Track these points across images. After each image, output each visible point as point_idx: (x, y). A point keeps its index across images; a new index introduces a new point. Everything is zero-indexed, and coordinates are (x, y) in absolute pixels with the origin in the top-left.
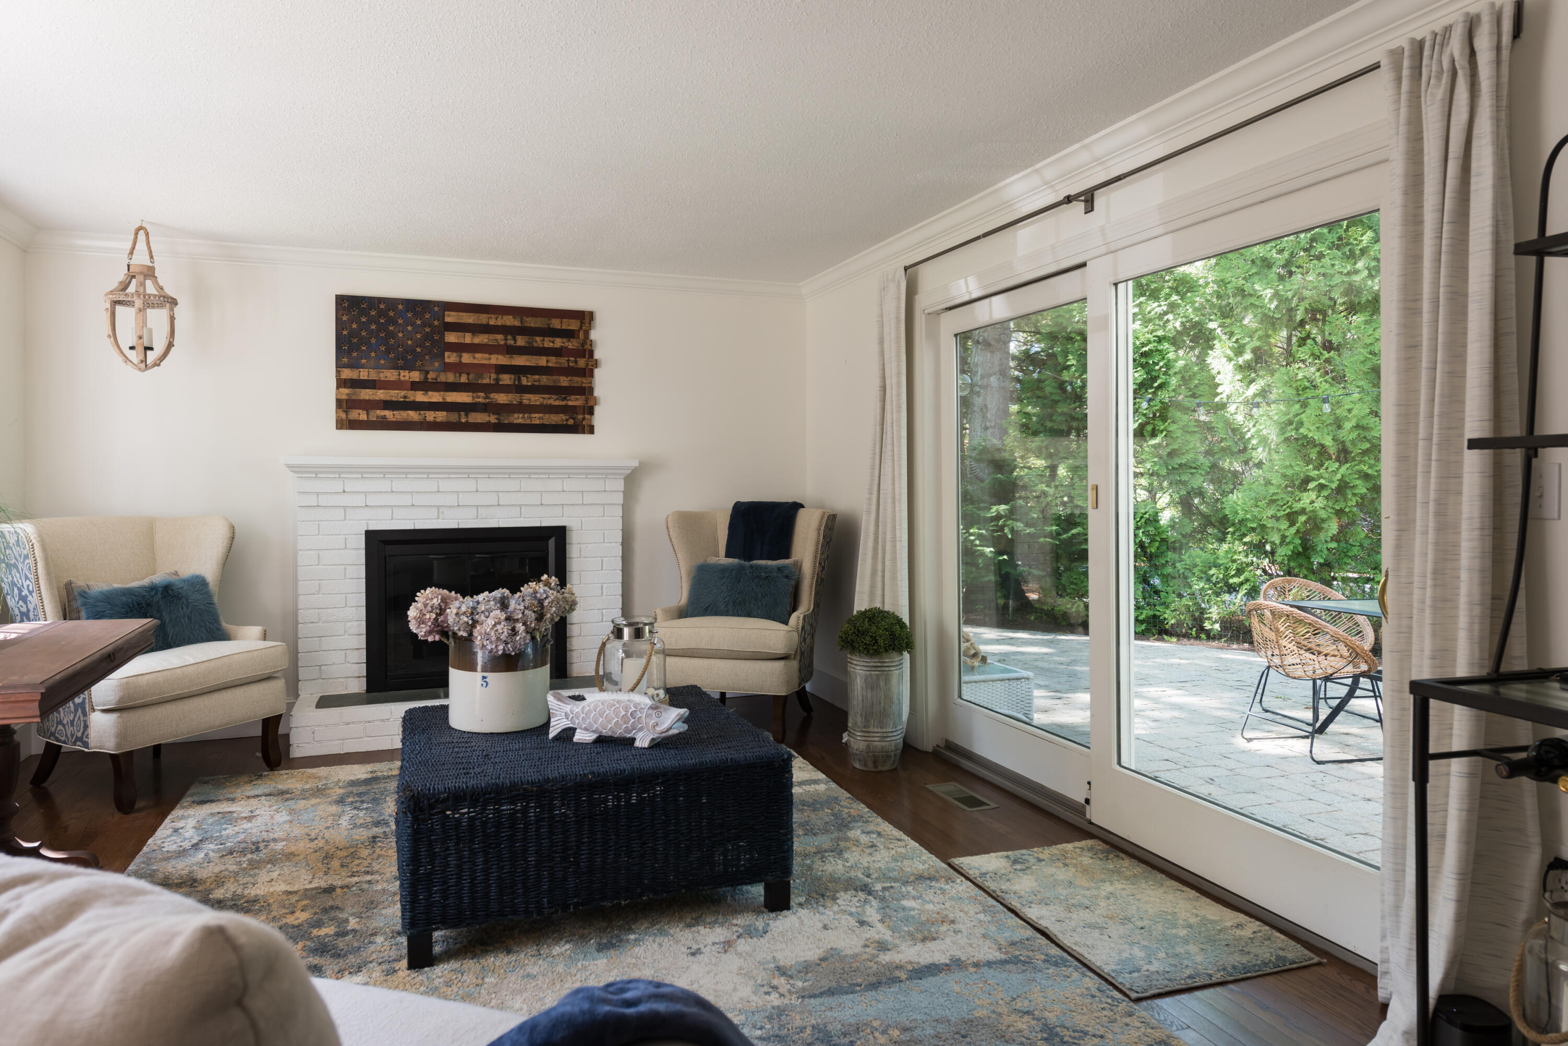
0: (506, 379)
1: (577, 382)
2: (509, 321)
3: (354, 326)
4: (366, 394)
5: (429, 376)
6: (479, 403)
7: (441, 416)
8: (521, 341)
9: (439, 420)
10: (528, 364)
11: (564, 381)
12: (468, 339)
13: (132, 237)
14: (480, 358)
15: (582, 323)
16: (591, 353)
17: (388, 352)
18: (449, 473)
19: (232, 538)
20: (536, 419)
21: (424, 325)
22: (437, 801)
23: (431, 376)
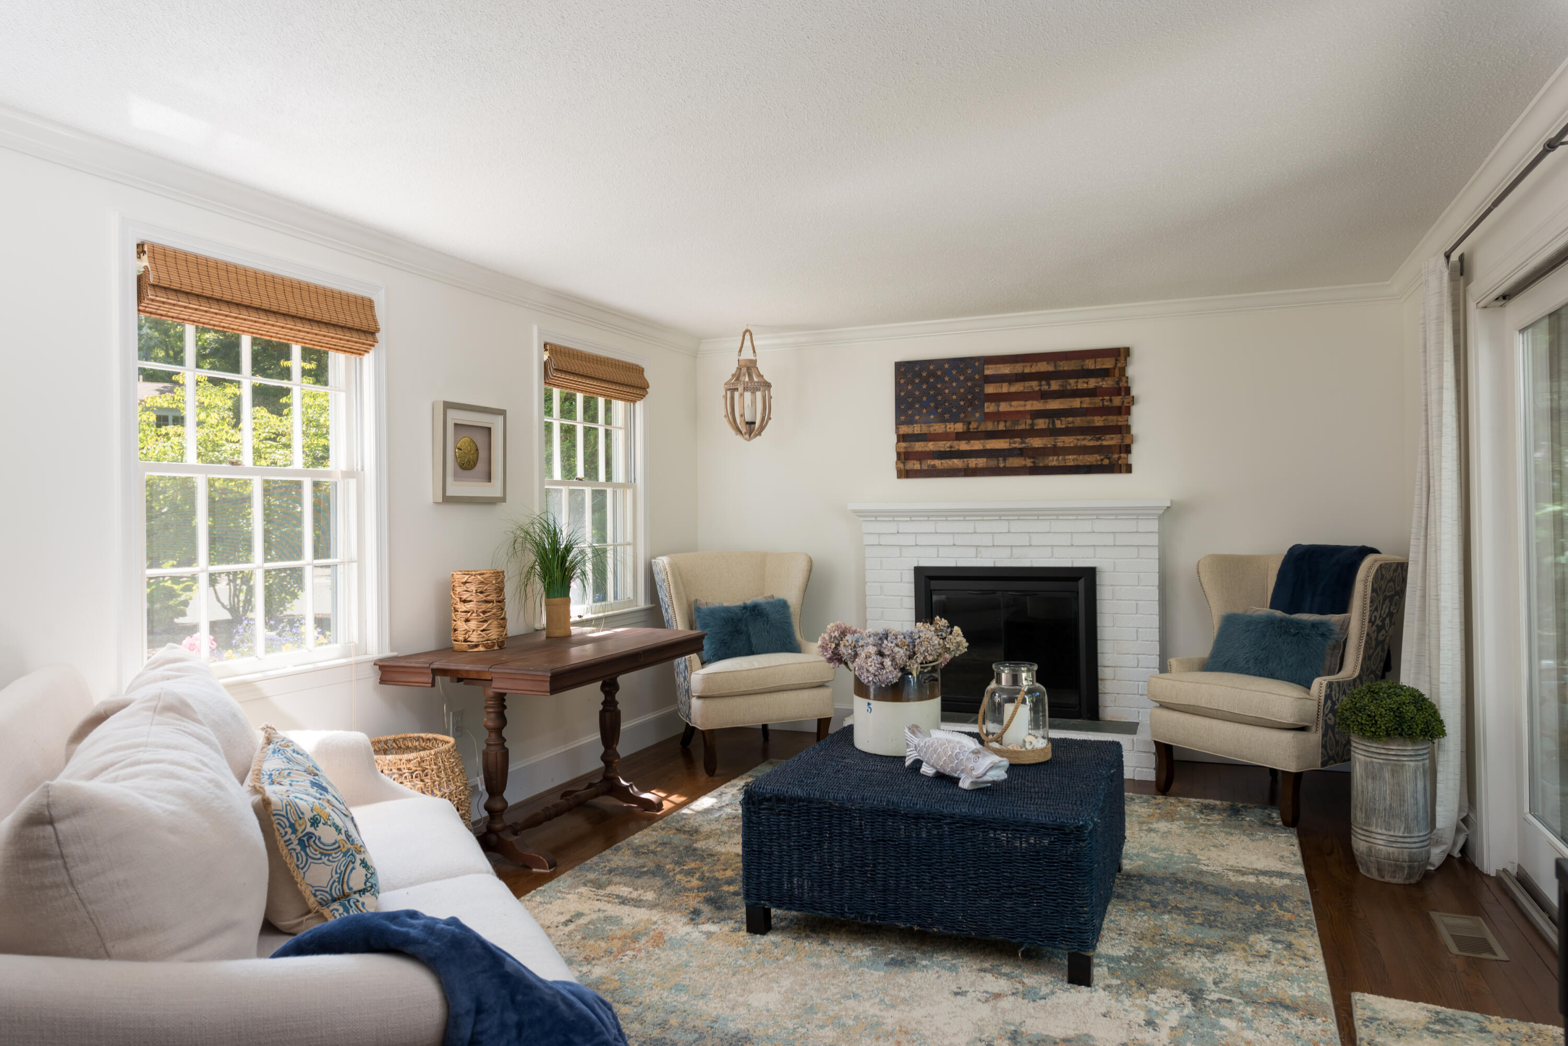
0: (1041, 424)
1: (1112, 421)
2: (1043, 367)
3: (910, 387)
4: (919, 446)
5: (971, 427)
6: (1015, 449)
7: (981, 462)
8: (1055, 385)
9: (980, 466)
10: (1061, 407)
11: (1098, 421)
12: (1005, 388)
13: (741, 338)
14: (1017, 406)
15: (1117, 360)
16: (1128, 390)
17: (936, 408)
18: (983, 516)
19: (810, 571)
20: (1071, 460)
21: (967, 380)
22: (764, 798)
23: (973, 426)
